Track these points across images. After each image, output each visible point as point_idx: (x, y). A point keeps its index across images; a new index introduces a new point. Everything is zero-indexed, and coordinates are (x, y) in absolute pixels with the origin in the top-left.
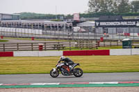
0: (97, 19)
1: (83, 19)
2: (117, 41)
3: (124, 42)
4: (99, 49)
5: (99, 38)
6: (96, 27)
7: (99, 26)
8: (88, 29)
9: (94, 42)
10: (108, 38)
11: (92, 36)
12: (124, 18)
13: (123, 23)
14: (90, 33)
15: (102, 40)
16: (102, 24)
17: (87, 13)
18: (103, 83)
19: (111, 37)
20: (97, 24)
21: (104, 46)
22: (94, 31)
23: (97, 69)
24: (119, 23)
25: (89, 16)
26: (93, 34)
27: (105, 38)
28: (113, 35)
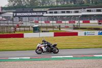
0: (15, 11)
1: (4, 11)
2: (29, 27)
3: (34, 28)
4: (16, 33)
5: (16, 25)
6: (14, 16)
7: (16, 16)
8: (8, 18)
9: (12, 28)
11: (10, 23)
12: (34, 10)
13: (33, 14)
14: (9, 22)
16: (18, 14)
17: (7, 6)
18: (18, 58)
19: (24, 24)
20: (15, 14)
21: (20, 31)
22: (12, 20)
23: (14, 48)
24: (30, 14)
25: (8, 9)
26: (11, 22)
27: (20, 25)
28: (26, 23)
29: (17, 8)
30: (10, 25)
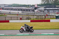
0: (45, 6)
1: (39, 7)
2: (53, 16)
3: (56, 16)
4: (46, 19)
6: (45, 10)
8: (41, 11)
9: (44, 16)
10: (50, 15)
12: (56, 6)
13: (56, 8)
14: (42, 13)
15: (47, 16)
16: (47, 9)
18: (47, 34)
19: (51, 14)
21: (48, 18)
22: (44, 12)
24: (54, 8)
25: (41, 5)
26: (43, 13)
28: (52, 13)
29: (47, 5)
30: (42, 15)
